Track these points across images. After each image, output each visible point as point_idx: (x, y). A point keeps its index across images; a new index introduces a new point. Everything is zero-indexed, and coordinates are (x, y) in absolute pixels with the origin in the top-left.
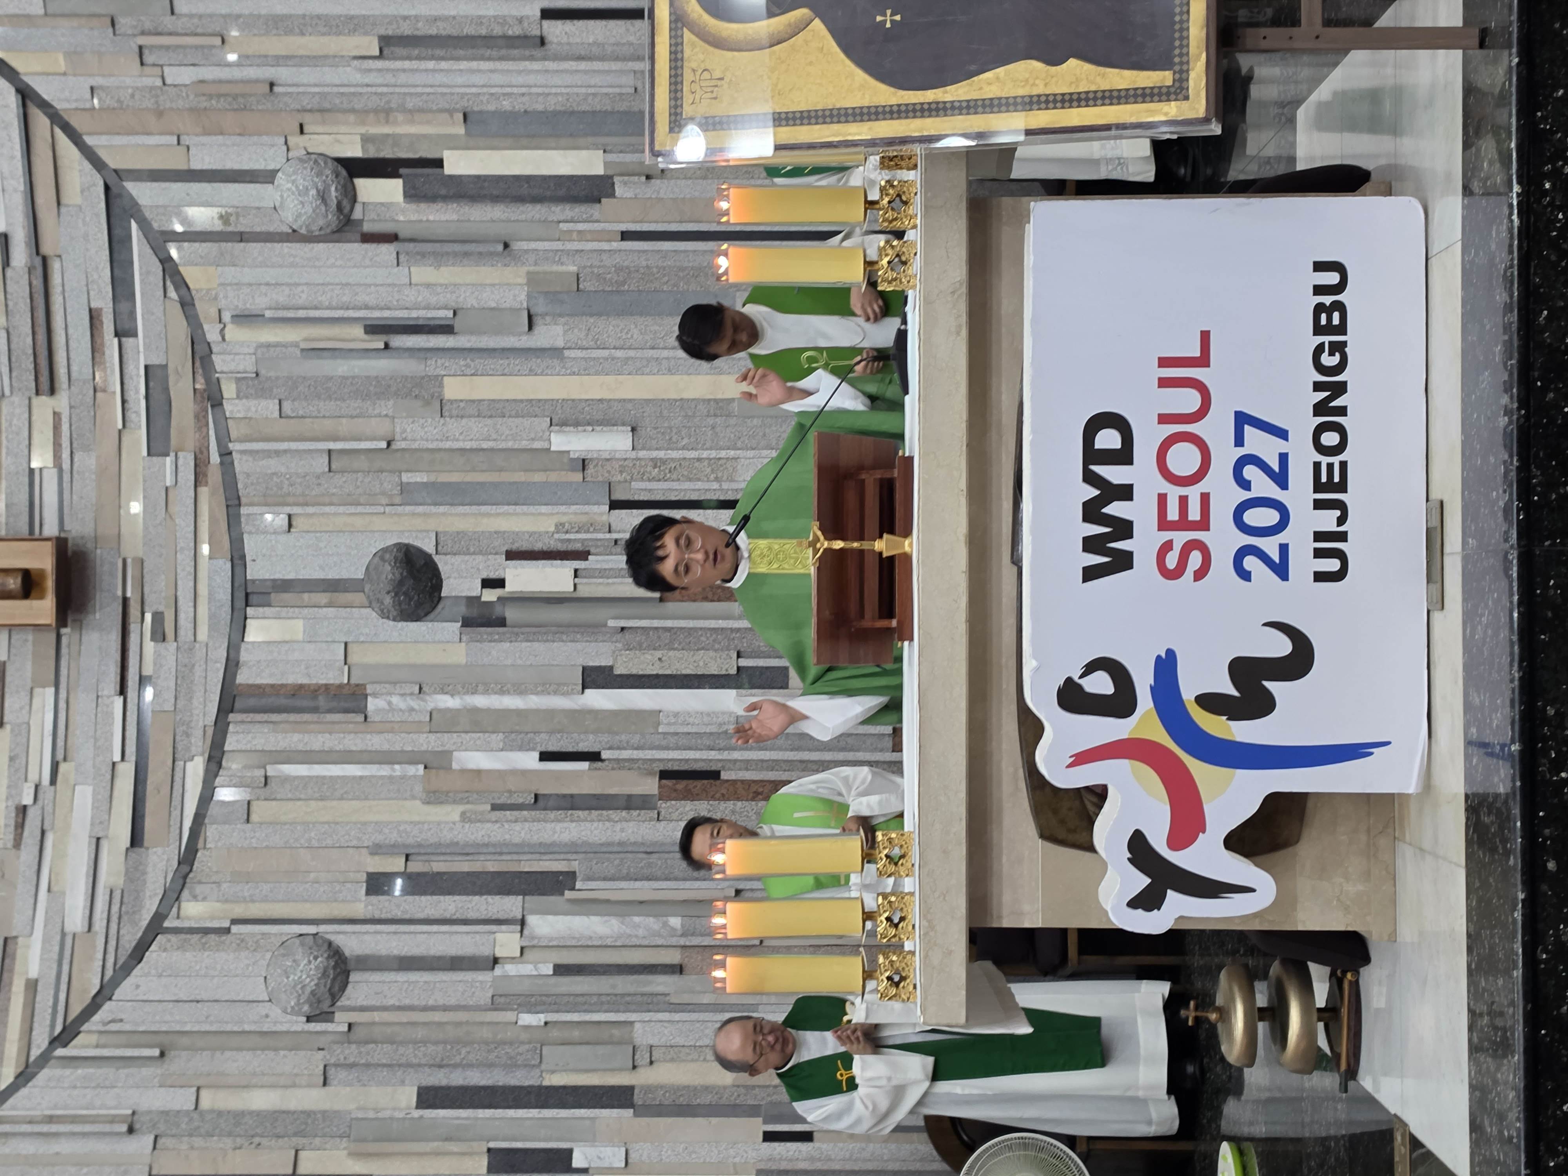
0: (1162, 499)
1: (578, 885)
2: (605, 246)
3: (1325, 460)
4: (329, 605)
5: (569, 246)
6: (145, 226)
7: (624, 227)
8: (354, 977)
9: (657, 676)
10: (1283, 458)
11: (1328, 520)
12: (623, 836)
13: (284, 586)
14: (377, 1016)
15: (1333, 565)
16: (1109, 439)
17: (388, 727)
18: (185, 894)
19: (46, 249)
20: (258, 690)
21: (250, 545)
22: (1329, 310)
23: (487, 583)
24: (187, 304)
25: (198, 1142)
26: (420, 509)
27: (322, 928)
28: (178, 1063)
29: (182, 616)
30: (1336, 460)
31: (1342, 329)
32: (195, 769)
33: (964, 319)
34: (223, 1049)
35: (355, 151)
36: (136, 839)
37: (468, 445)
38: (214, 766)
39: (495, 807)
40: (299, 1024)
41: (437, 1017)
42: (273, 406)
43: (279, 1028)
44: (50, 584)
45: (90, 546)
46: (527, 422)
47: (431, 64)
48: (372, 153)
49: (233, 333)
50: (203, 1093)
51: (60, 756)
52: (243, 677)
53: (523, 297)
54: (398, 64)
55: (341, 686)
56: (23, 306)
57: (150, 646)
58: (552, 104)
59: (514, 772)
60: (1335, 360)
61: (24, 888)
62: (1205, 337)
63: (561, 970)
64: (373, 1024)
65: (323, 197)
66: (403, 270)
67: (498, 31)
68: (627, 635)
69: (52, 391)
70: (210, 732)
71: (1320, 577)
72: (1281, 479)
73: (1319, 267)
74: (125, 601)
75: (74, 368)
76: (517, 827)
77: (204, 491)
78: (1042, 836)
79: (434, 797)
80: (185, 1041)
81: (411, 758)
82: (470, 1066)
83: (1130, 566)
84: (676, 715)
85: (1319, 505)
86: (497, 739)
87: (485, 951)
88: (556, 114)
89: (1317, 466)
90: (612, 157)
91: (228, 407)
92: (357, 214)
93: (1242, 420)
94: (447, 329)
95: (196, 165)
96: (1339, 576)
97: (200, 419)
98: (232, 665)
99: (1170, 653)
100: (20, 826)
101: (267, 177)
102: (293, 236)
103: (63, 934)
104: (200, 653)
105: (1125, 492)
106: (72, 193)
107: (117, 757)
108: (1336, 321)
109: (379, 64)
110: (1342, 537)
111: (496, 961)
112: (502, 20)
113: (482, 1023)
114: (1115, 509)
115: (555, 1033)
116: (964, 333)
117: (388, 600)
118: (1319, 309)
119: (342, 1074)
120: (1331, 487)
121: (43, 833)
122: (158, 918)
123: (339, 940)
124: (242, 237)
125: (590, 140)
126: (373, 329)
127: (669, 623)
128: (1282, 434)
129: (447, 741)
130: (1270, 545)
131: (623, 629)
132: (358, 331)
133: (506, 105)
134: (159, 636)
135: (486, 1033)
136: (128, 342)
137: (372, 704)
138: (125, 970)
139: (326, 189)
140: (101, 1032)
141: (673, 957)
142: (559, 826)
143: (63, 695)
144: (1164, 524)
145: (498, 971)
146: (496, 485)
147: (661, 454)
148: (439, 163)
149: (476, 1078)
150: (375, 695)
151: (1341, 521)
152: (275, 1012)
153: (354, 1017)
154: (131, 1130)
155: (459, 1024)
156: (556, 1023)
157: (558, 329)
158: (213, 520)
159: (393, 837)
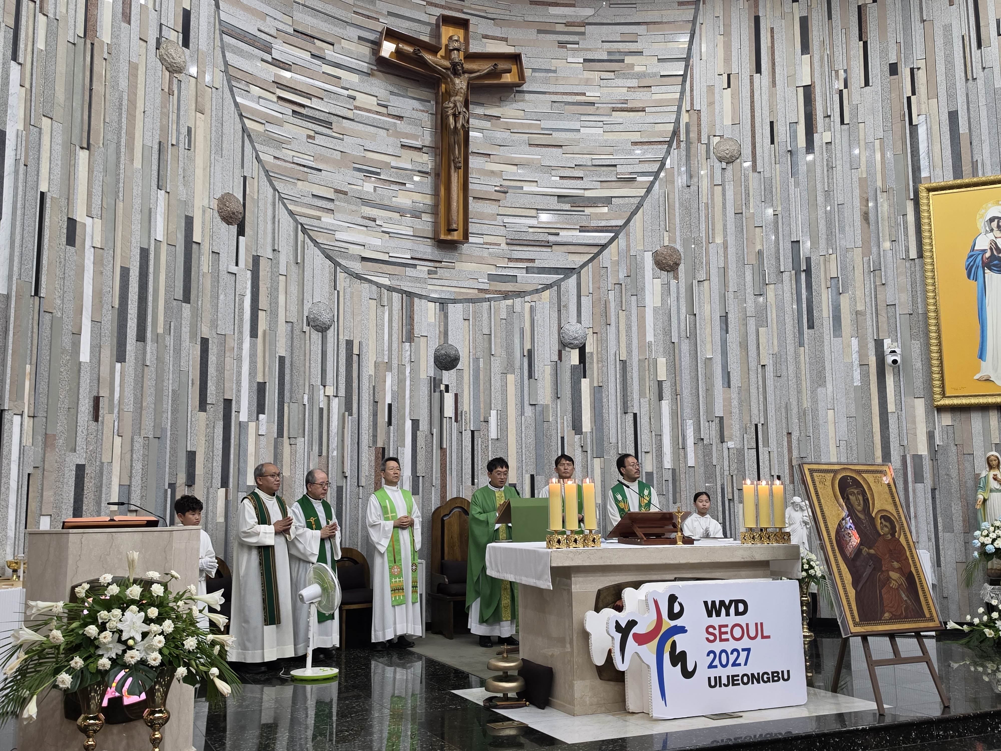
0: (726, 626)
1: (350, 417)
2: (559, 431)
3: (740, 678)
4: (440, 332)
5: (559, 419)
6: (562, 280)
7: (565, 438)
8: (320, 334)
9: (416, 447)
10: (739, 665)
11: (724, 681)
12: (363, 434)
13: (446, 317)
14: (308, 342)
15: (713, 683)
16: (741, 607)
17: (401, 350)
18: (347, 275)
19: (554, 247)
20: (412, 305)
21: (459, 306)
22: (778, 676)
23: (447, 387)
24: (537, 291)
25: (269, 274)
26: (471, 364)
27: (336, 323)
28: (294, 269)
29: (436, 281)
30: (740, 682)
31: (774, 681)
32: (385, 281)
33: (746, 560)
34: (298, 285)
35: (588, 350)
36: (364, 259)
37: (492, 382)
38: (387, 288)
39: (374, 387)
40: (306, 314)
41: (307, 364)
42: (504, 317)
43: (305, 306)
44: (449, 238)
45: (459, 252)
46: (499, 402)
47: (618, 376)
48: (587, 355)
49: (527, 306)
50: (284, 277)
51: (391, 235)
52: (416, 300)
53: (541, 403)
54: (618, 366)
55: (414, 334)
56: (536, 238)
57: (426, 269)
58: (606, 415)
59: (385, 394)
60: (766, 679)
61: (349, 218)
62: (768, 637)
63: (321, 410)
64: (305, 341)
65: (575, 338)
66: (550, 363)
67: (629, 398)
68: (430, 436)
69: (507, 244)
70: (399, 287)
71: (709, 679)
72: (734, 664)
73: (788, 672)
74: (441, 262)
75: (515, 252)
76: (367, 395)
77: (476, 291)
78: (599, 591)
79: (376, 365)
80: (301, 272)
81: (390, 358)
82: (291, 376)
83: (709, 617)
84: (403, 453)
85: (728, 677)
86: (395, 388)
87: (328, 383)
88: (602, 416)
89: (738, 676)
90: (589, 435)
91: (503, 302)
92: (567, 349)
93: (748, 650)
94: (530, 376)
95: (583, 298)
96: (710, 686)
97: (499, 292)
98: (420, 297)
99: (686, 631)
100: (369, 219)
101: (579, 321)
102: (560, 328)
103: (335, 231)
104: (424, 286)
105: (728, 614)
106: (572, 257)
107: (390, 255)
108: (776, 679)
109: (618, 360)
110: (720, 686)
111: (325, 386)
112: (632, 400)
113: (305, 380)
114: (723, 611)
115: (301, 408)
116: (743, 560)
117: (443, 352)
118: (778, 673)
119: (289, 329)
120: (733, 680)
121: (367, 227)
122: (340, 265)
123: (332, 329)
124: (559, 311)
125: (594, 428)
126: (530, 352)
127: (434, 451)
128: (746, 664)
129: (395, 371)
130: (716, 662)
131: (432, 434)
132: (529, 347)
133: (605, 400)
134: (430, 272)
135: (301, 382)
136: (524, 271)
137: (407, 344)
138: (323, 251)
139: (578, 340)
140: (304, 242)
141: (324, 453)
142: (367, 410)
143: (412, 238)
144: (720, 627)
145: (321, 387)
146: (479, 391)
147: (490, 449)
148: (585, 377)
149: (287, 378)
150: (411, 346)
151: (724, 685)
152: (310, 305)
153: (308, 333)
154: (274, 250)
155: (305, 373)
156: (305, 408)
157: (530, 414)
158: (467, 294)
159: (365, 350)
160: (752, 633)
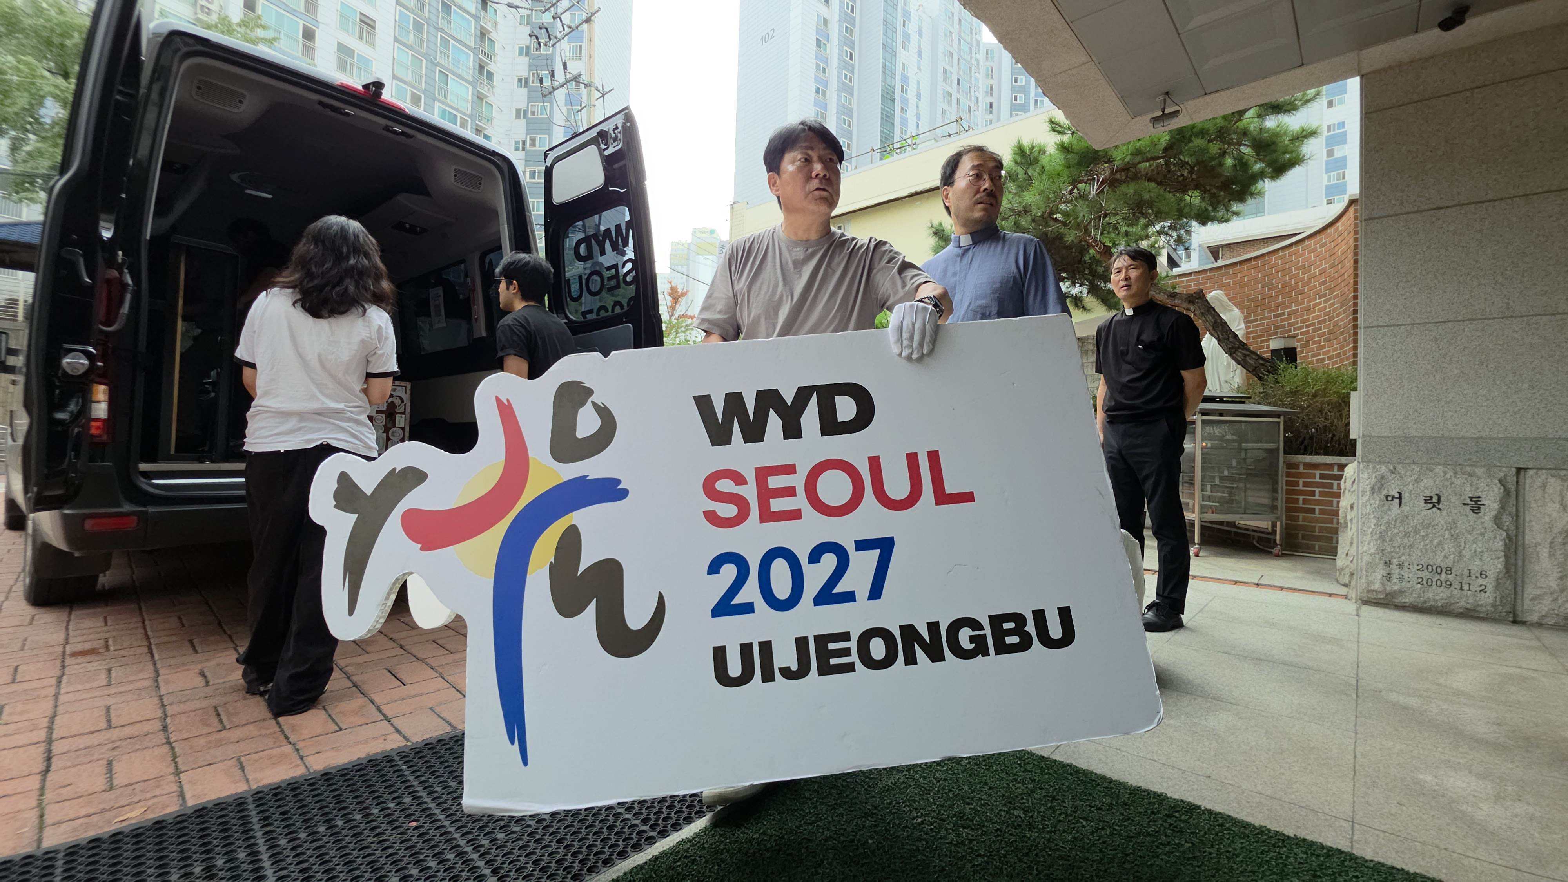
0: (790, 469)
3: (853, 645)
10: (849, 597)
11: (785, 656)
15: (735, 669)
16: (846, 409)
22: (1020, 630)
30: (854, 658)
31: (1002, 649)
60: (967, 646)
62: (968, 497)
71: (720, 653)
72: (826, 597)
73: (1065, 614)
83: (715, 443)
85: (801, 643)
89: (845, 636)
93: (885, 546)
96: (723, 677)
99: (624, 494)
105: (792, 431)
108: (1012, 640)
110: (768, 677)
114: (774, 422)
118: (1019, 619)
120: (824, 655)
128: (876, 592)
130: (750, 592)
144: (763, 474)
151: (786, 673)
160: (898, 487)
